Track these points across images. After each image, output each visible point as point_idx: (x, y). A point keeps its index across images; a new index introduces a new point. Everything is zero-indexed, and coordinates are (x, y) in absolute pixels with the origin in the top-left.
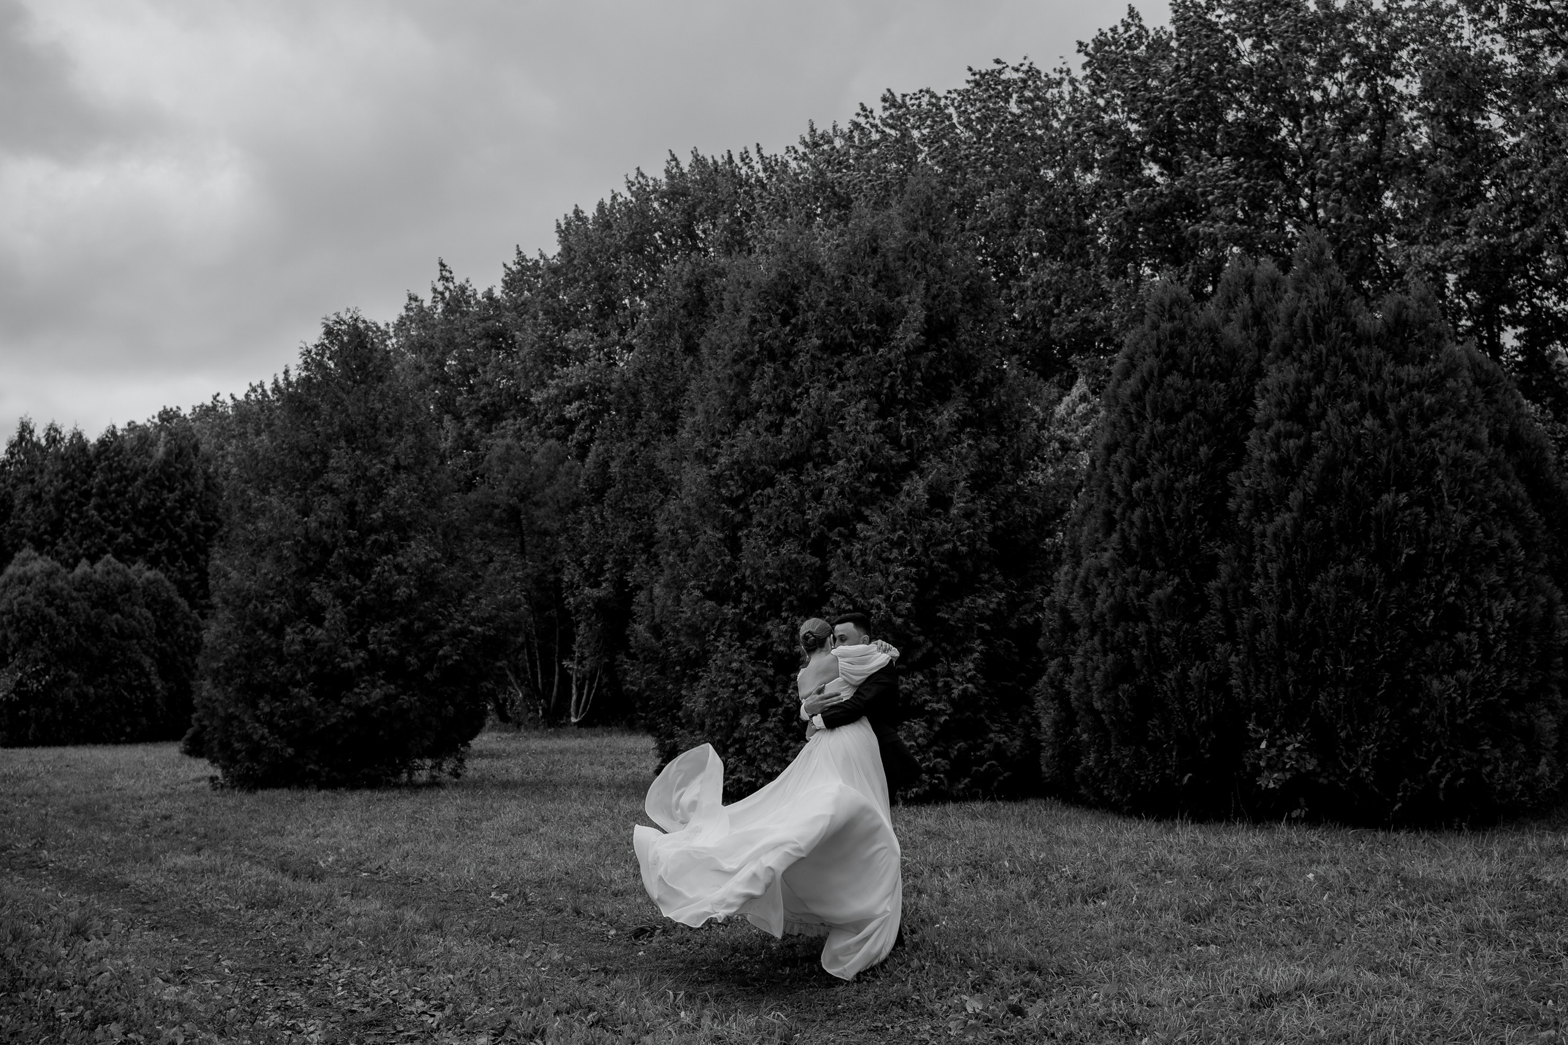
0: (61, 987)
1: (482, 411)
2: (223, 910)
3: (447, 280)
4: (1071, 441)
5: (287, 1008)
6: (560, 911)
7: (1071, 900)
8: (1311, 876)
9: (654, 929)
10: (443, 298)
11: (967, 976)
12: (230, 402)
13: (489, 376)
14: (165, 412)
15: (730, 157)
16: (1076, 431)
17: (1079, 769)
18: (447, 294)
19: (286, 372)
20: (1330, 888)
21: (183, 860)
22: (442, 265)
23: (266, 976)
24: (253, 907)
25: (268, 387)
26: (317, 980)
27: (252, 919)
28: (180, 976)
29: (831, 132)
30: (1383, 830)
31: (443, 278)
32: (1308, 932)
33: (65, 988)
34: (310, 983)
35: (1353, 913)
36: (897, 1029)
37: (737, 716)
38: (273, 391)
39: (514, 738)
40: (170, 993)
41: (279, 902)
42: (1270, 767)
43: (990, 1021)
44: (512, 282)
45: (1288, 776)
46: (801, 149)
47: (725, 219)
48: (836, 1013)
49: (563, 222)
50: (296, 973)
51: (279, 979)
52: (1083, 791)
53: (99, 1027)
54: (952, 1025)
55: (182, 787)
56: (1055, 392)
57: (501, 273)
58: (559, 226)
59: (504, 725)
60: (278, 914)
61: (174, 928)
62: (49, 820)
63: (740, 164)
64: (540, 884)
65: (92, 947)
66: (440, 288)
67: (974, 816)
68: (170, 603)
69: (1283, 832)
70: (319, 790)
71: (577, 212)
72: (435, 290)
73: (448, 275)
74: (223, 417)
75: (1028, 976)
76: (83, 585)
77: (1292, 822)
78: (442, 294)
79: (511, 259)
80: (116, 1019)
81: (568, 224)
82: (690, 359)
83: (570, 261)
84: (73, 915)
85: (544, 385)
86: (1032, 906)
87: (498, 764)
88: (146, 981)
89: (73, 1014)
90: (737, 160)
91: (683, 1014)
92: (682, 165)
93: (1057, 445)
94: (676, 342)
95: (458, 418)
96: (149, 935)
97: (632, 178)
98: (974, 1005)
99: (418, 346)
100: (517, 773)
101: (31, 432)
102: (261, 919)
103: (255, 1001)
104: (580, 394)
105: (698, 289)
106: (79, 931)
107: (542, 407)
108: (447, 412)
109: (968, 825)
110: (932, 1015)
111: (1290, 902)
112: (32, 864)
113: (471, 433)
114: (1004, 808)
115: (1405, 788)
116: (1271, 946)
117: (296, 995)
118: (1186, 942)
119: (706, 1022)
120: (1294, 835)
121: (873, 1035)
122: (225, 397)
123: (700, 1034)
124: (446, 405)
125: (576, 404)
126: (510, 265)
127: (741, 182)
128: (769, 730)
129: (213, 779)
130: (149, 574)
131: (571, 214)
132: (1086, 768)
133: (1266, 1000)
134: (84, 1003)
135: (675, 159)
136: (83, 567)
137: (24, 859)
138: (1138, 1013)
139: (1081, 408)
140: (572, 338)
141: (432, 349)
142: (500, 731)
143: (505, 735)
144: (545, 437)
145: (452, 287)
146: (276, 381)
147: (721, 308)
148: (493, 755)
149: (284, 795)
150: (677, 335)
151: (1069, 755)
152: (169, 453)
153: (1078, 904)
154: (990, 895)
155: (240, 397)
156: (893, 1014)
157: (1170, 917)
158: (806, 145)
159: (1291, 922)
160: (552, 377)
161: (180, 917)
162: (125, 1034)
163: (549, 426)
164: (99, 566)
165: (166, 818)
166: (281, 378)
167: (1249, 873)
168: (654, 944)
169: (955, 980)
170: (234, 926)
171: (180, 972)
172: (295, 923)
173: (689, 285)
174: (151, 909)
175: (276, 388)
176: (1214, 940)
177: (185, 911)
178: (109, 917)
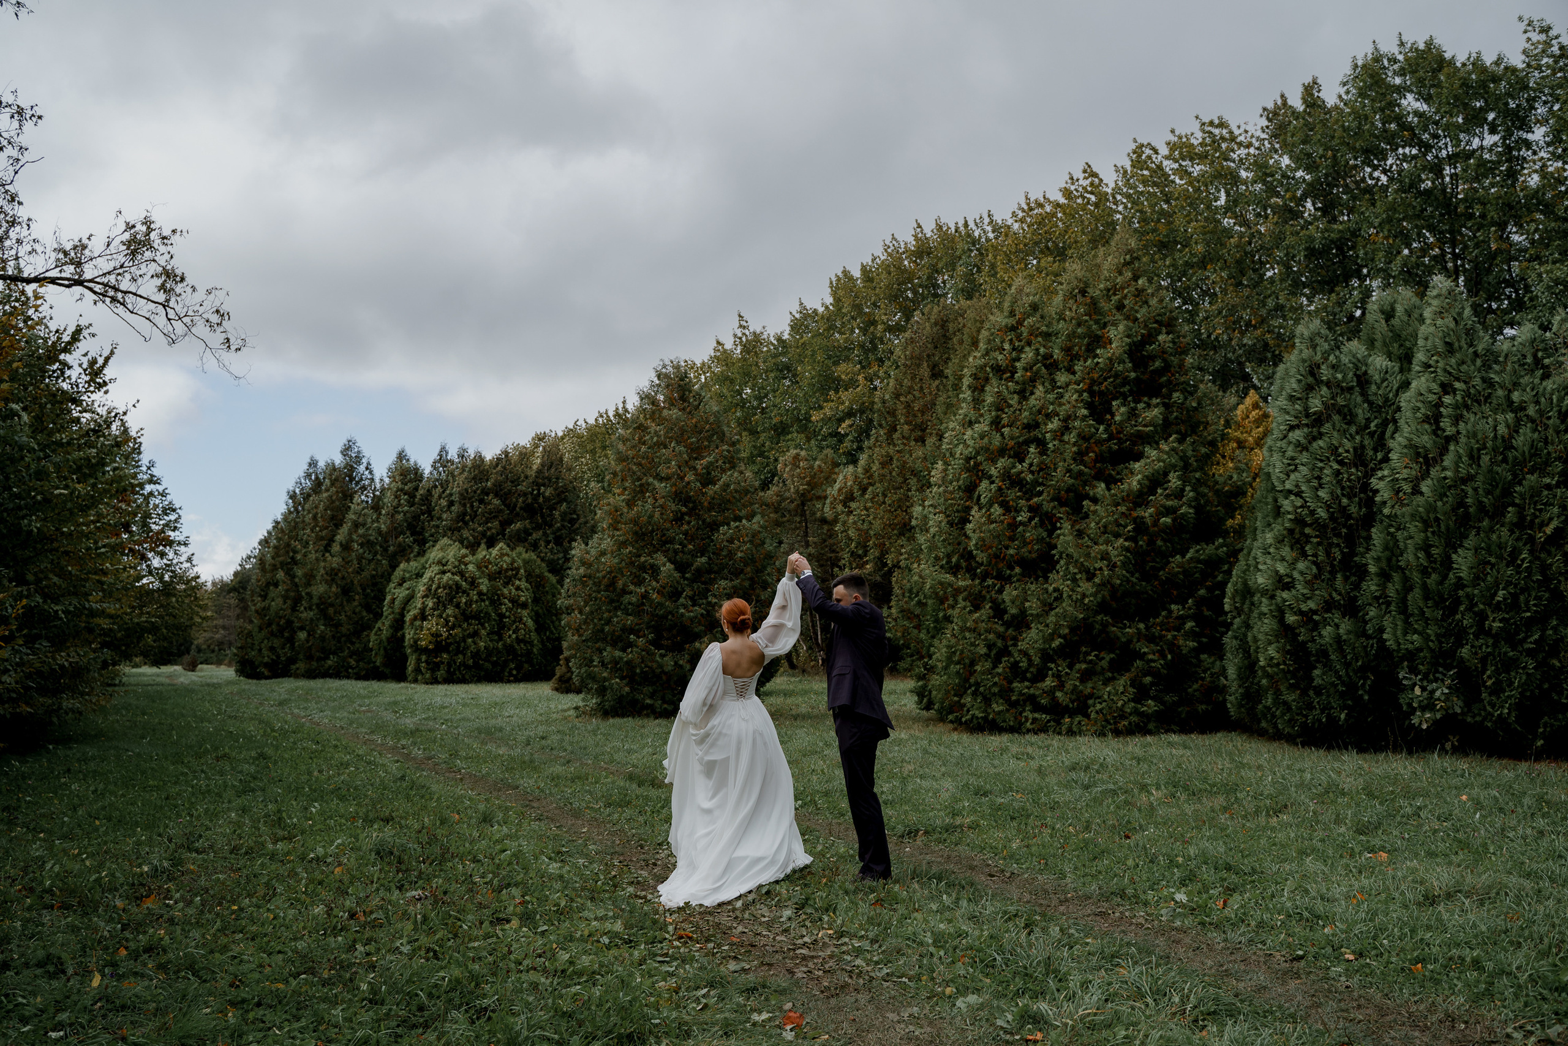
0: (475, 860)
1: (775, 428)
2: (588, 807)
3: (744, 327)
4: (1246, 441)
5: (638, 883)
6: (843, 815)
7: (1257, 813)
8: (1464, 797)
9: (917, 831)
10: (741, 342)
11: (1173, 874)
12: (584, 425)
13: (778, 400)
14: (537, 435)
15: (966, 222)
16: (1249, 433)
17: (1260, 706)
18: (744, 339)
19: (624, 402)
20: (1482, 808)
21: (558, 769)
22: (740, 316)
23: (621, 858)
24: (610, 805)
25: (611, 414)
26: (659, 863)
27: (609, 815)
28: (559, 855)
29: (1042, 200)
30: (1526, 761)
31: (741, 326)
32: (1464, 845)
33: (479, 861)
34: (655, 864)
35: (1503, 830)
36: (1117, 914)
37: (973, 663)
38: (615, 416)
39: (800, 681)
40: (554, 867)
41: (629, 803)
42: (1423, 709)
43: (1194, 909)
44: (797, 326)
45: (1438, 716)
46: (1021, 214)
47: (961, 269)
48: (1067, 900)
49: (834, 279)
50: (642, 856)
51: (631, 860)
52: (1264, 724)
53: (504, 891)
54: (1163, 912)
55: (555, 716)
56: (1233, 400)
57: (788, 319)
58: (831, 283)
59: (790, 671)
60: (628, 812)
61: (552, 820)
62: (460, 738)
63: (974, 228)
64: (827, 794)
65: (497, 831)
66: (740, 335)
67: (1171, 744)
68: (541, 576)
69: (1436, 760)
70: (656, 718)
71: (845, 273)
72: (735, 336)
73: (744, 324)
74: (580, 436)
75: (1224, 874)
76: (481, 565)
77: (1443, 751)
78: (740, 338)
79: (795, 308)
80: (516, 885)
81: (839, 279)
82: (937, 382)
83: (840, 309)
84: (482, 807)
85: (821, 408)
86: (1223, 818)
87: (789, 701)
88: (536, 858)
89: (486, 880)
90: (972, 225)
91: (945, 896)
92: (925, 231)
93: (1235, 445)
94: (925, 371)
95: (754, 433)
96: (535, 825)
97: (887, 243)
98: (1181, 897)
99: (723, 379)
100: (804, 709)
101: (447, 453)
102: (616, 816)
103: (615, 876)
104: (850, 414)
105: (943, 327)
106: (487, 819)
107: (820, 424)
108: (745, 430)
109: (1166, 752)
110: (1146, 904)
111: (1446, 820)
112: (450, 770)
113: (763, 445)
114: (1196, 739)
115: (1545, 726)
116: (1431, 854)
117: (644, 873)
118: (1357, 850)
119: (964, 903)
120: (1447, 763)
121: (1098, 918)
122: (581, 423)
123: (958, 913)
124: (745, 424)
125: (848, 422)
126: (794, 313)
127: (974, 242)
128: (999, 674)
129: (577, 708)
130: (525, 556)
131: (840, 274)
132: (1265, 707)
133: (1430, 900)
134: (493, 873)
135: (919, 226)
136: (482, 553)
137: (444, 766)
138: (1320, 907)
139: (1254, 414)
140: (843, 370)
141: (732, 381)
142: (789, 675)
143: (793, 679)
144: (822, 448)
145: (747, 333)
146: (617, 409)
147: (961, 342)
148: (787, 694)
149: (629, 722)
150: (925, 364)
151: (1251, 697)
152: (543, 465)
153: (1262, 820)
154: (1189, 809)
155: (592, 421)
156: (1113, 902)
157: (1343, 829)
158: (1023, 211)
159: (1449, 835)
160: (827, 401)
161: (556, 812)
162: (523, 896)
163: (824, 439)
164: (495, 551)
165: (543, 738)
166: (620, 406)
167: (1409, 794)
168: (919, 842)
169: (1164, 876)
170: (596, 820)
171: (559, 852)
172: (641, 819)
173: (936, 324)
174: (535, 805)
175: (617, 414)
176: (1383, 848)
177: (560, 808)
178: (507, 809)
